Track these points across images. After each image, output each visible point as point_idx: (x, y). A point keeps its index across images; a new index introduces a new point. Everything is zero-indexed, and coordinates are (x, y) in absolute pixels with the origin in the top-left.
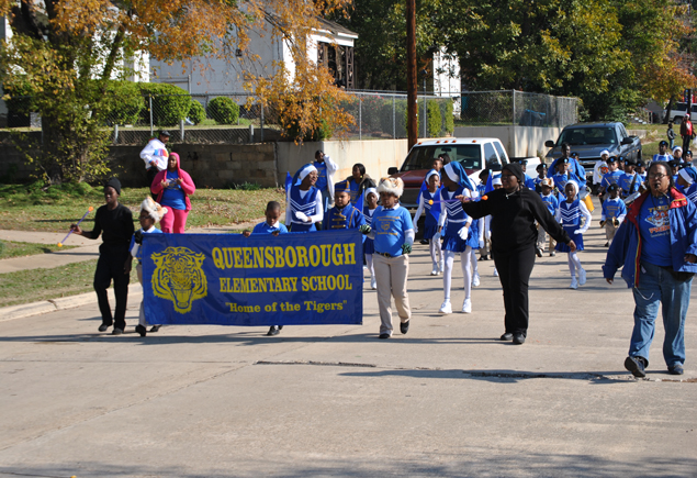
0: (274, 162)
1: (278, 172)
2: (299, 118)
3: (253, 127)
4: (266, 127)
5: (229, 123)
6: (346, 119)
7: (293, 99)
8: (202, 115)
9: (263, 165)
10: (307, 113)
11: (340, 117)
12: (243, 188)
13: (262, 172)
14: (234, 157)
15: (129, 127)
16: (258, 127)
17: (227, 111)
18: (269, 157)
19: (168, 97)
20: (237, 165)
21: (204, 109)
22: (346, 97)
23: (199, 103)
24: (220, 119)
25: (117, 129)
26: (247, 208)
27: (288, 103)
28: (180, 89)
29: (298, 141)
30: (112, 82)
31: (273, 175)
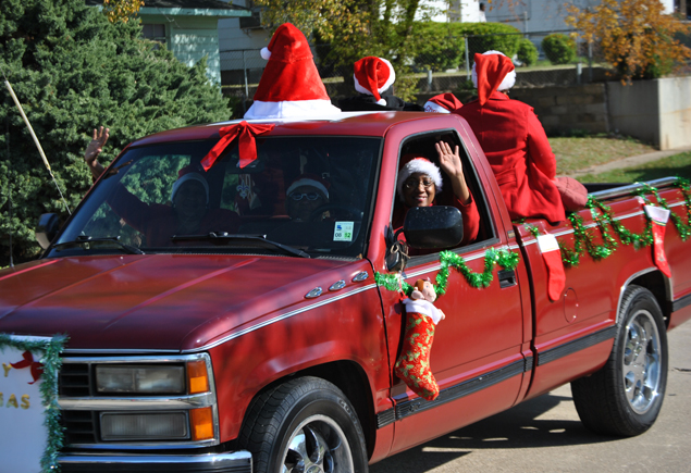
0: (604, 105)
1: (609, 115)
2: (627, 55)
3: (581, 67)
4: (595, 65)
5: (565, 62)
6: (682, 52)
7: (620, 32)
8: (534, 56)
9: (592, 108)
10: (637, 47)
11: (675, 51)
12: (569, 135)
13: (591, 117)
14: (560, 100)
15: (451, 72)
16: (585, 66)
17: (562, 50)
18: (598, 99)
19: (492, 38)
20: (563, 110)
21: (534, 48)
22: (681, 26)
23: (529, 43)
24: (554, 58)
25: (431, 76)
26: (568, 158)
27: (616, 38)
28: (505, 28)
29: (626, 80)
30: (417, 23)
31: (603, 120)
